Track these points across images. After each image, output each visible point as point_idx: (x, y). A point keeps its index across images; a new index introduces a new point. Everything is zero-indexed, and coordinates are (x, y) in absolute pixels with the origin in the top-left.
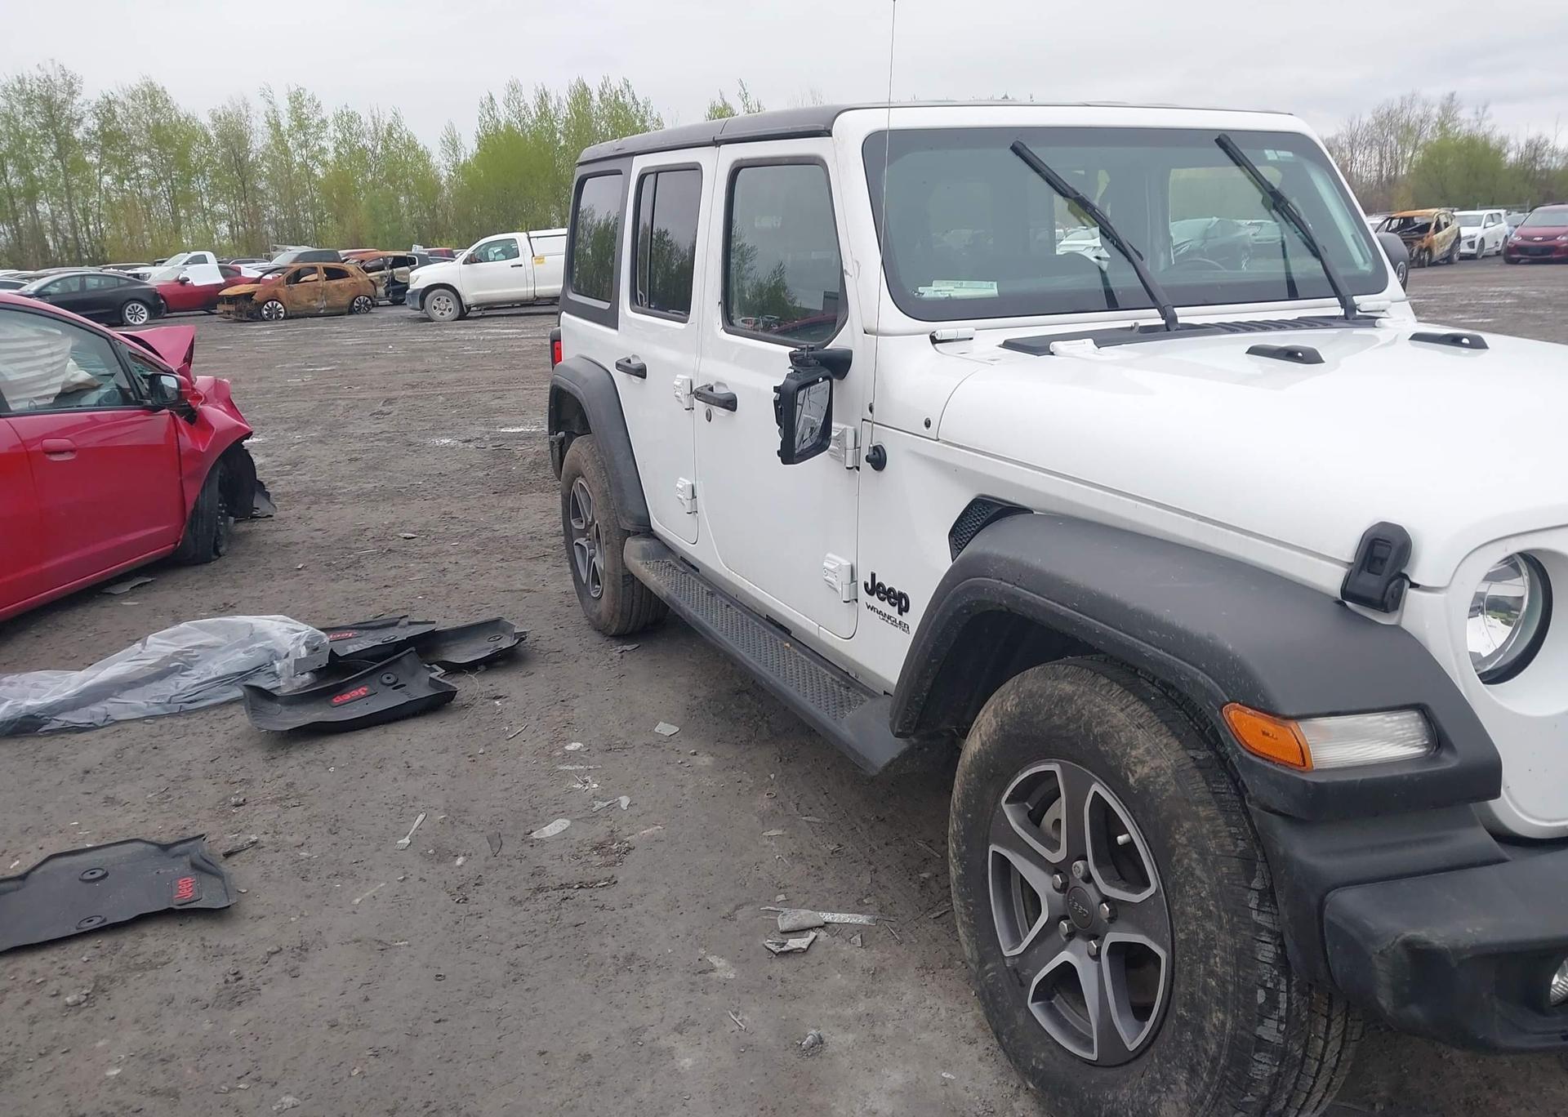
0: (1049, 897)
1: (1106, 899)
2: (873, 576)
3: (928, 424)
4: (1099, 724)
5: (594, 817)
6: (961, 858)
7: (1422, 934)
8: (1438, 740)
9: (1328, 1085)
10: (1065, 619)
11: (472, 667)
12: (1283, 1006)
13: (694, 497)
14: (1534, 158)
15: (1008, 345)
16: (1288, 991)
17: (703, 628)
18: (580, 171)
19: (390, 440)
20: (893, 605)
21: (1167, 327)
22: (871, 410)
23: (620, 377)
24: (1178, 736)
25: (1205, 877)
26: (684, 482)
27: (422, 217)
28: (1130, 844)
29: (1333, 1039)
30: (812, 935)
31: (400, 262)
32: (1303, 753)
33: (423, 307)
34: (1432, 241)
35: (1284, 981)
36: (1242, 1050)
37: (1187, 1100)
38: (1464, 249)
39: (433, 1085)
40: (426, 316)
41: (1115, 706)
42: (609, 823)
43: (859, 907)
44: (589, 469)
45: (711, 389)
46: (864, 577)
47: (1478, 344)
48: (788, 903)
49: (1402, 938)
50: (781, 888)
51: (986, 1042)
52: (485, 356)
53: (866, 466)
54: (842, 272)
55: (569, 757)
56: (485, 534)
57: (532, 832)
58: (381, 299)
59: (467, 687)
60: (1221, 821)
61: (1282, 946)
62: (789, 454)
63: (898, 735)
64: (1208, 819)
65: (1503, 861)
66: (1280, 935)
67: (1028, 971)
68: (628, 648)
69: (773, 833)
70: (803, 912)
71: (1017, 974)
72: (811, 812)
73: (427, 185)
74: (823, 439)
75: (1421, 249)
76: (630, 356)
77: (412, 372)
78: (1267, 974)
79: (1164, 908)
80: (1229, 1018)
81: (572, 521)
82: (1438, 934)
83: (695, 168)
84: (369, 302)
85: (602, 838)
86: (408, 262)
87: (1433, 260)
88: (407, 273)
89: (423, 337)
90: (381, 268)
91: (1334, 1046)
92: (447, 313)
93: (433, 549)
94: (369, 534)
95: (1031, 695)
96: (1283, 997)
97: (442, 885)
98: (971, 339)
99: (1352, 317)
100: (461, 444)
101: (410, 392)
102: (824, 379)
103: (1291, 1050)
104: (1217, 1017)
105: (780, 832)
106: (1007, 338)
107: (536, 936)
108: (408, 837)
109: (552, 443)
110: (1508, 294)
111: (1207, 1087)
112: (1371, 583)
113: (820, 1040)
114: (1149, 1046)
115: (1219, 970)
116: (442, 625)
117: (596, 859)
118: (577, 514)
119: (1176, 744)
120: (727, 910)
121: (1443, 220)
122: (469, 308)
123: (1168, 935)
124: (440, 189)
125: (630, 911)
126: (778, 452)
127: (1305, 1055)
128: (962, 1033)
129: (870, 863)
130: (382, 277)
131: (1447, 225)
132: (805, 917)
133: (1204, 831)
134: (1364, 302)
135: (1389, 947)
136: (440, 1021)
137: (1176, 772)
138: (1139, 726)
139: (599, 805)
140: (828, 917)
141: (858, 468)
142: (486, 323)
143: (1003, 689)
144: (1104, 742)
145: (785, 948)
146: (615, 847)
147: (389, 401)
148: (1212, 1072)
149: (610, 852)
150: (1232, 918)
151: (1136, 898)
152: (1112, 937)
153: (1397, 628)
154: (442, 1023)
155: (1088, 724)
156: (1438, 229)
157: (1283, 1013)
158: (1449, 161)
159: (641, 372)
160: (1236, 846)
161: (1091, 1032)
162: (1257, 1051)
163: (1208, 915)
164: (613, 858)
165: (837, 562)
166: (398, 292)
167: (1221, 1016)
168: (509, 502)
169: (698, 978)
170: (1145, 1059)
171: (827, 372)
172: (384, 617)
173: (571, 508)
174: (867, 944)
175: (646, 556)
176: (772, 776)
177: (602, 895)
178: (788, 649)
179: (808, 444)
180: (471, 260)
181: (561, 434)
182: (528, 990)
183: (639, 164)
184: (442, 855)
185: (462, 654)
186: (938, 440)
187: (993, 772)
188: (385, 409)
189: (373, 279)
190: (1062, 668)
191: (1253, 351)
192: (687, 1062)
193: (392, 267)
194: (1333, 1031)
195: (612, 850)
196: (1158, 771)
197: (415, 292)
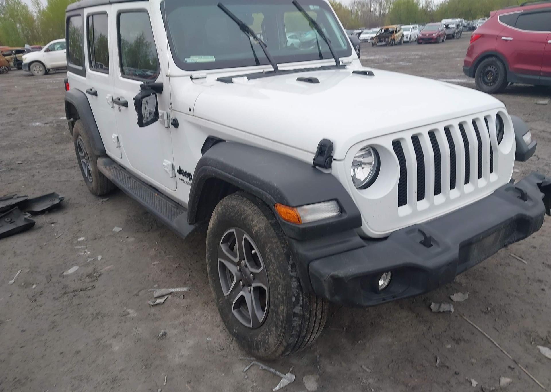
0: (236, 274)
1: (252, 273)
2: (180, 167)
3: (190, 110)
4: (244, 214)
5: (88, 264)
6: (210, 264)
7: (336, 273)
8: (342, 210)
9: (320, 324)
10: (231, 179)
11: (43, 212)
12: (301, 301)
13: (118, 141)
14: (428, 6)
15: (219, 80)
16: (302, 296)
17: (126, 191)
18: (68, 15)
19: (14, 125)
20: (187, 177)
21: (275, 71)
22: (171, 105)
23: (89, 96)
24: (265, 215)
25: (275, 262)
26: (114, 136)
27: (28, 33)
28: (255, 254)
29: (318, 310)
30: (166, 297)
31: (18, 52)
32: (299, 218)
33: (29, 70)
34: (395, 37)
35: (301, 293)
36: (289, 317)
37: (276, 336)
38: (405, 39)
39: (18, 371)
40: (31, 74)
41: (248, 207)
42: (94, 266)
43: (184, 285)
44: (82, 132)
45: (119, 99)
46: (176, 168)
47: (371, 74)
48: (159, 287)
49: (330, 275)
50: (156, 282)
51: (223, 325)
52: (55, 89)
53: (172, 126)
54: (157, 54)
55: (79, 243)
56: (51, 160)
57: (63, 273)
58: (12, 67)
59: (39, 220)
60: (279, 243)
61: (299, 281)
62: (141, 123)
63: (190, 224)
64: (276, 243)
65: (364, 246)
66: (299, 278)
67: (231, 300)
68: (105, 200)
69: (155, 263)
70: (163, 290)
71: (228, 301)
72: (170, 254)
73: (28, 19)
74: (155, 117)
75: (391, 40)
76: (91, 88)
77: (25, 97)
78: (295, 291)
79: (266, 274)
80: (285, 307)
81: (80, 153)
82: (341, 273)
83: (105, 13)
84: (7, 69)
85: (90, 272)
86: (23, 52)
87: (396, 43)
88: (21, 56)
89: (30, 82)
90: (10, 55)
91: (319, 312)
92: (40, 72)
93: (30, 167)
94: (3, 163)
95: (225, 206)
96: (301, 299)
97: (26, 296)
98: (206, 77)
99: (339, 66)
100: (43, 125)
101: (23, 105)
102: (153, 94)
103: (305, 315)
104: (282, 308)
105: (158, 262)
106: (218, 77)
107: (62, 310)
108: (13, 280)
109: (69, 123)
110: (417, 55)
111: (281, 331)
112: (321, 159)
113: (165, 333)
114: (266, 320)
115: (281, 292)
116: (30, 197)
117: (88, 280)
118: (81, 150)
119: (265, 219)
120: (135, 292)
121: (398, 29)
122: (49, 70)
123: (267, 283)
124: (33, 21)
125: (99, 297)
126: (137, 123)
127: (310, 316)
128: (215, 324)
129: (190, 269)
130: (11, 58)
131: (399, 31)
132: (164, 291)
133: (274, 247)
134: (343, 60)
135: (327, 278)
136: (22, 347)
137: (265, 228)
138: (255, 214)
139: (89, 260)
140: (172, 290)
141: (170, 127)
142: (56, 76)
143: (218, 205)
144: (245, 220)
145: (155, 303)
146: (95, 274)
147: (14, 109)
148: (282, 326)
149: (93, 277)
150: (284, 274)
151: (258, 271)
152: (254, 285)
153: (330, 174)
154: (23, 348)
155: (241, 214)
156: (396, 32)
157: (301, 303)
158: (401, 8)
159: (95, 94)
160: (284, 251)
161: (250, 317)
162: (294, 317)
163: (277, 274)
164: (94, 279)
165: (167, 163)
166: (19, 64)
167: (283, 307)
168: (62, 147)
169: (123, 318)
170: (264, 325)
171: (154, 91)
172: (8, 196)
173: (78, 148)
174: (186, 297)
175: (105, 164)
176: (156, 243)
177: (89, 293)
178: (156, 196)
179: (149, 119)
180: (48, 50)
181: (72, 119)
182: (58, 331)
183: (87, 12)
184: (27, 285)
185: (39, 208)
186: (194, 116)
187: (217, 234)
188: (13, 112)
189: (7, 59)
190: (233, 196)
191: (299, 79)
192: (117, 348)
193: (15, 54)
194: (318, 307)
195: (94, 276)
196: (260, 228)
197: (25, 65)
